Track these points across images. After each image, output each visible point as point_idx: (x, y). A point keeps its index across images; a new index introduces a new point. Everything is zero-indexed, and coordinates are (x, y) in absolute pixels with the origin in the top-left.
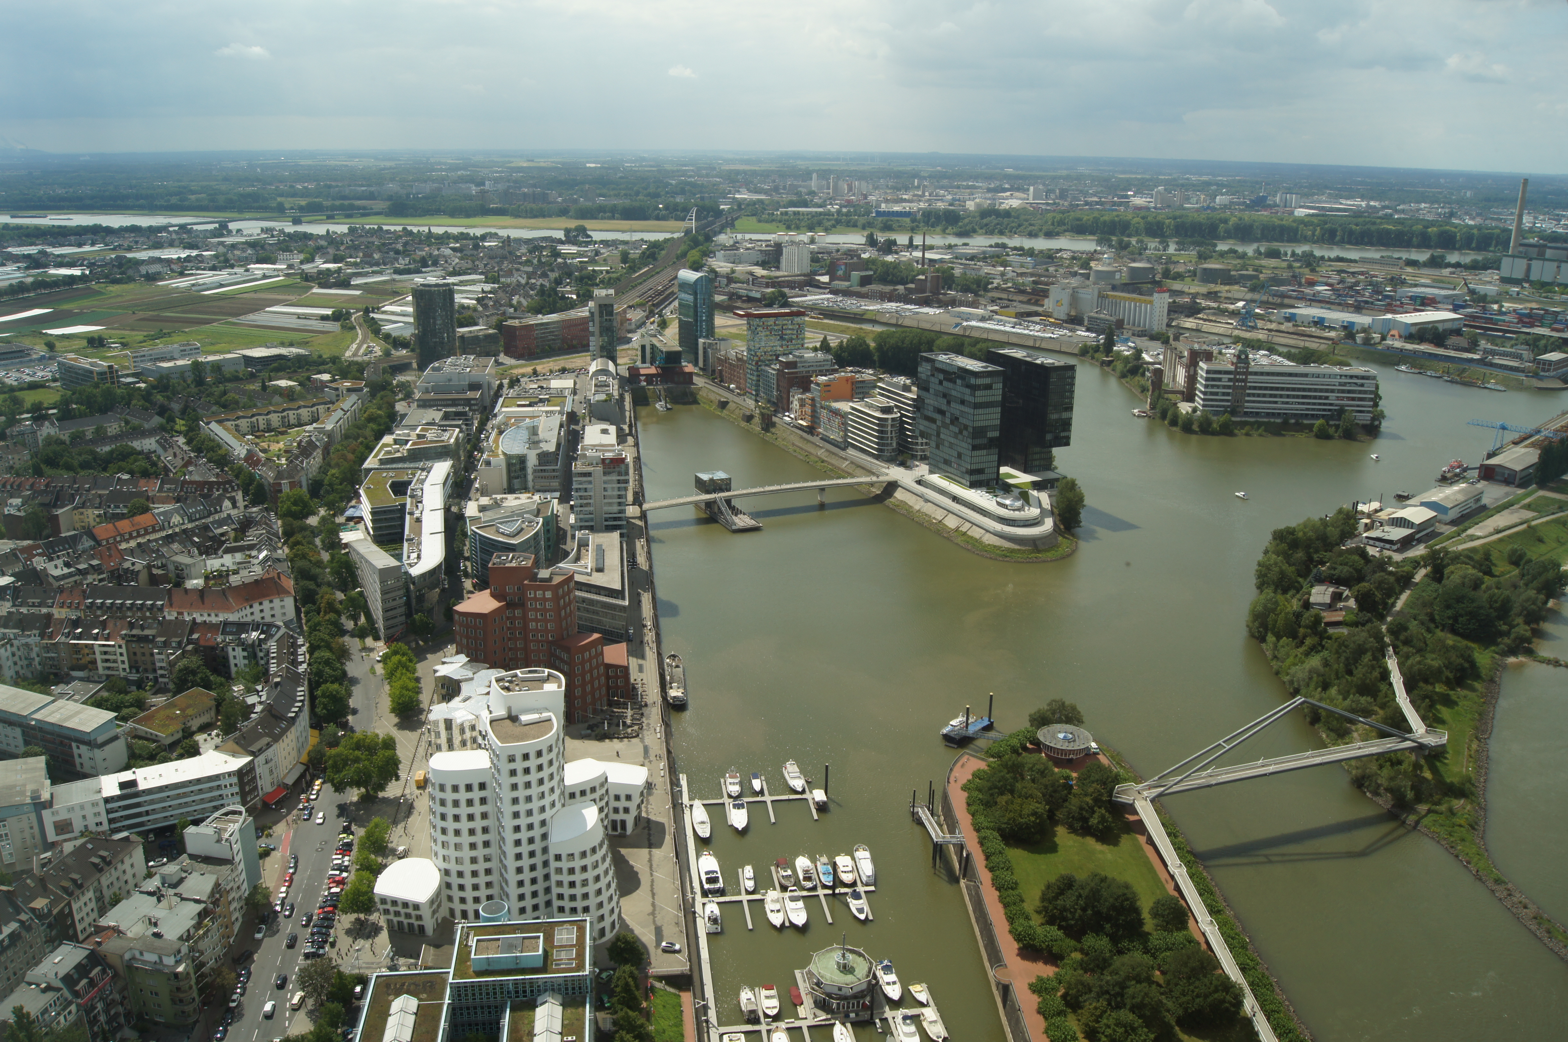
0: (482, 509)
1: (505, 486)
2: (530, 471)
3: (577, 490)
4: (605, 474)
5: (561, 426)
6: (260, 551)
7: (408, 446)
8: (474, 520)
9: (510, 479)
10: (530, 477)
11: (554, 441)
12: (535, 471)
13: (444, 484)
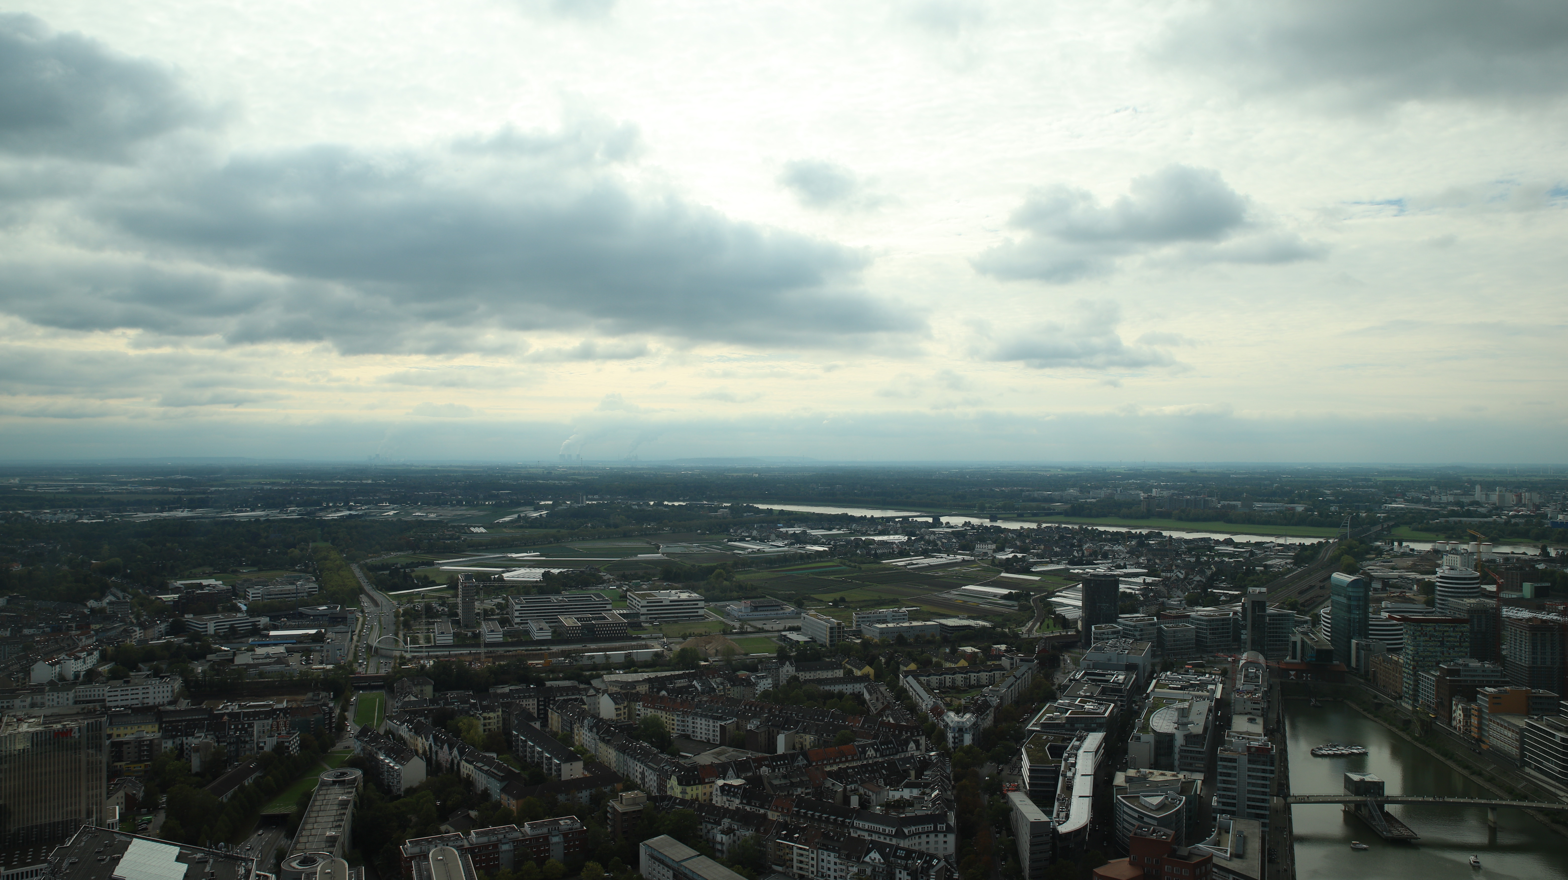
0: (1129, 779)
1: (1152, 761)
2: (1177, 750)
3: (1221, 774)
4: (1250, 761)
5: (1210, 710)
6: (933, 790)
7: (1067, 715)
8: (1121, 789)
9: (1157, 755)
10: (1177, 756)
11: (1202, 724)
12: (1181, 751)
13: (1097, 752)
